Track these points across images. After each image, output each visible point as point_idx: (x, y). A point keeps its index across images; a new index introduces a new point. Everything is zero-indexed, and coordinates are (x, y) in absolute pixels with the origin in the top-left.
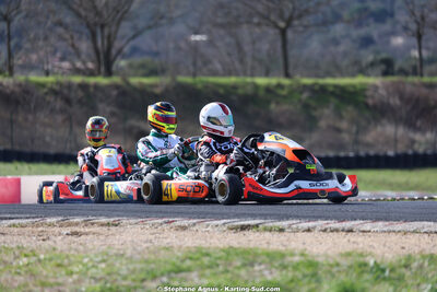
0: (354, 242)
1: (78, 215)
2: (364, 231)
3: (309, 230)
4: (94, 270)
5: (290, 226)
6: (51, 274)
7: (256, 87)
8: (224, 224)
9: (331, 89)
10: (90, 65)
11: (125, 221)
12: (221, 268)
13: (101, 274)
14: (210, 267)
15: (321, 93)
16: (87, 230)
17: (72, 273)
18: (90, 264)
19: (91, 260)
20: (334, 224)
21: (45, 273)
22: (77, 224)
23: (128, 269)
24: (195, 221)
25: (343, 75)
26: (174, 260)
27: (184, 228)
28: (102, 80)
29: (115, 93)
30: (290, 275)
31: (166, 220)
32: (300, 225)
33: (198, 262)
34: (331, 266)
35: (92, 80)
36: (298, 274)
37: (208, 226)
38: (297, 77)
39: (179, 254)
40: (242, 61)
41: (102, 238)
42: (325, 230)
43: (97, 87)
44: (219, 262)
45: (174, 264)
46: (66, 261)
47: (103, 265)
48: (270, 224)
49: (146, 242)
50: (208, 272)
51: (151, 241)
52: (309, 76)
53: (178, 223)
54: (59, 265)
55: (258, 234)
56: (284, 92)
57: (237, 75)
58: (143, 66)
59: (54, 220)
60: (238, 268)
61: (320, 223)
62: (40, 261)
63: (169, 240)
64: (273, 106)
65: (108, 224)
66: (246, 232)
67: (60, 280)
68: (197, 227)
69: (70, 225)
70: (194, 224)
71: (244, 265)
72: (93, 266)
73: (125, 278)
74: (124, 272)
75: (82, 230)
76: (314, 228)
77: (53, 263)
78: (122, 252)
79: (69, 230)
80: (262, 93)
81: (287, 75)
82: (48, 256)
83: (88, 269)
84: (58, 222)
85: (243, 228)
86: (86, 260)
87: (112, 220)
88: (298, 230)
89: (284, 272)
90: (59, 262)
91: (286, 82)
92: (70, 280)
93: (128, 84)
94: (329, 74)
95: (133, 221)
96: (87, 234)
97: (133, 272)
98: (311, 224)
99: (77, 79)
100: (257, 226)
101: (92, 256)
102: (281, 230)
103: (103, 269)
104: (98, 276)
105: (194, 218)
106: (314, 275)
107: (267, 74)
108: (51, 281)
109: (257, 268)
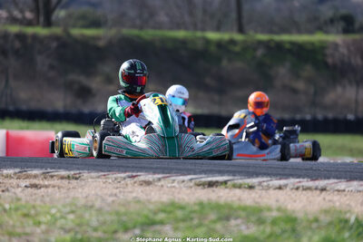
0: (330, 201)
1: (35, 167)
2: (338, 191)
3: (280, 188)
4: (63, 221)
5: (260, 183)
6: (18, 224)
7: (207, 41)
8: (191, 180)
9: (287, 46)
10: (29, 15)
11: (85, 174)
12: (196, 222)
13: (70, 225)
14: (184, 220)
15: (277, 50)
16: (46, 183)
17: (39, 223)
18: (58, 215)
19: (59, 211)
20: (306, 183)
21: (11, 222)
22: (35, 176)
23: (98, 221)
24: (160, 176)
25: (299, 32)
26: (146, 212)
27: (148, 183)
28: (41, 31)
29: (54, 45)
30: (268, 230)
31: (130, 174)
32: (271, 183)
33: (171, 216)
34: (311, 222)
35: (30, 30)
36: (277, 230)
37: (174, 181)
38: (251, 33)
39: (151, 207)
40: (191, 14)
41: (63, 191)
42: (297, 189)
43: (35, 37)
44: (194, 215)
45: (147, 217)
46: (33, 212)
47: (71, 217)
48: (239, 181)
49: (111, 195)
50: (182, 225)
51: (116, 195)
52: (262, 32)
53: (142, 178)
54: (26, 215)
55: (227, 190)
56: (237, 49)
57: (186, 29)
58: (83, 17)
59: (11, 171)
60: (214, 222)
61: (292, 181)
62: (5, 210)
63: (134, 195)
64: (225, 63)
65: (68, 177)
66: (214, 189)
67: (28, 230)
68: (162, 182)
69: (28, 177)
70: (159, 179)
71: (220, 219)
72: (62, 217)
73: (95, 230)
74: (94, 223)
75: (41, 182)
76: (286, 186)
77: (19, 213)
78: (90, 204)
79: (27, 182)
80: (213, 49)
81: (241, 30)
82: (13, 206)
83: (56, 220)
84: (15, 174)
85: (211, 184)
86: (53, 211)
87: (72, 172)
88: (268, 188)
89: (262, 227)
90: (25, 211)
91: (238, 37)
92: (38, 230)
93: (69, 35)
94: (284, 30)
95: (94, 174)
96: (46, 187)
97: (104, 223)
98: (282, 182)
99: (14, 29)
100: (226, 182)
101: (60, 206)
102: (251, 187)
103: (73, 221)
104: (67, 227)
105: (159, 173)
106: (294, 230)
107: (218, 29)
108: (19, 230)
109: (233, 222)
